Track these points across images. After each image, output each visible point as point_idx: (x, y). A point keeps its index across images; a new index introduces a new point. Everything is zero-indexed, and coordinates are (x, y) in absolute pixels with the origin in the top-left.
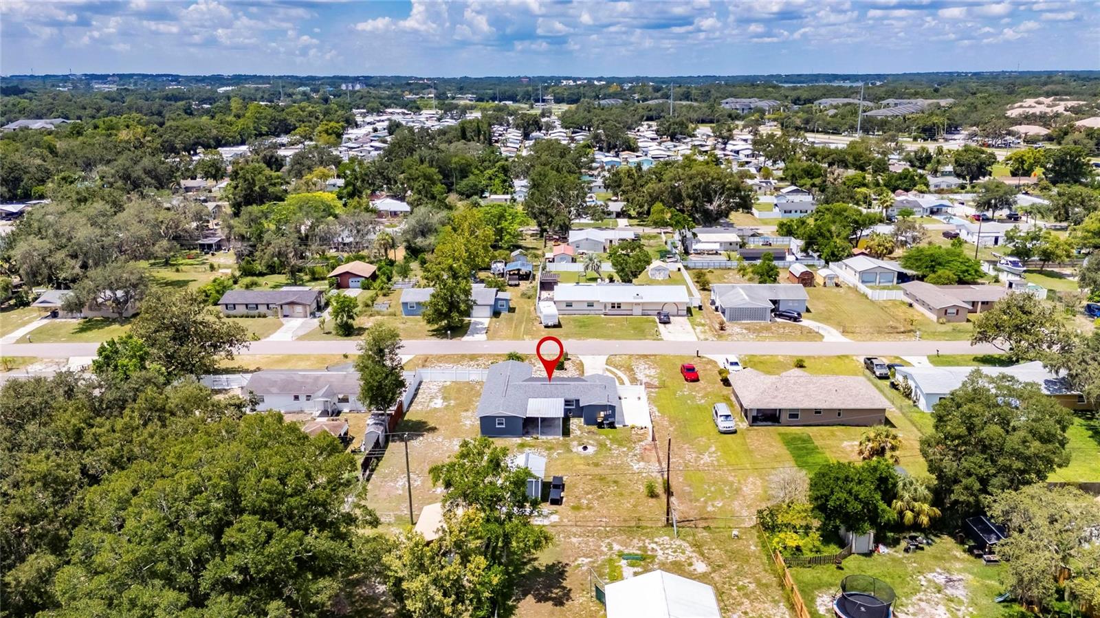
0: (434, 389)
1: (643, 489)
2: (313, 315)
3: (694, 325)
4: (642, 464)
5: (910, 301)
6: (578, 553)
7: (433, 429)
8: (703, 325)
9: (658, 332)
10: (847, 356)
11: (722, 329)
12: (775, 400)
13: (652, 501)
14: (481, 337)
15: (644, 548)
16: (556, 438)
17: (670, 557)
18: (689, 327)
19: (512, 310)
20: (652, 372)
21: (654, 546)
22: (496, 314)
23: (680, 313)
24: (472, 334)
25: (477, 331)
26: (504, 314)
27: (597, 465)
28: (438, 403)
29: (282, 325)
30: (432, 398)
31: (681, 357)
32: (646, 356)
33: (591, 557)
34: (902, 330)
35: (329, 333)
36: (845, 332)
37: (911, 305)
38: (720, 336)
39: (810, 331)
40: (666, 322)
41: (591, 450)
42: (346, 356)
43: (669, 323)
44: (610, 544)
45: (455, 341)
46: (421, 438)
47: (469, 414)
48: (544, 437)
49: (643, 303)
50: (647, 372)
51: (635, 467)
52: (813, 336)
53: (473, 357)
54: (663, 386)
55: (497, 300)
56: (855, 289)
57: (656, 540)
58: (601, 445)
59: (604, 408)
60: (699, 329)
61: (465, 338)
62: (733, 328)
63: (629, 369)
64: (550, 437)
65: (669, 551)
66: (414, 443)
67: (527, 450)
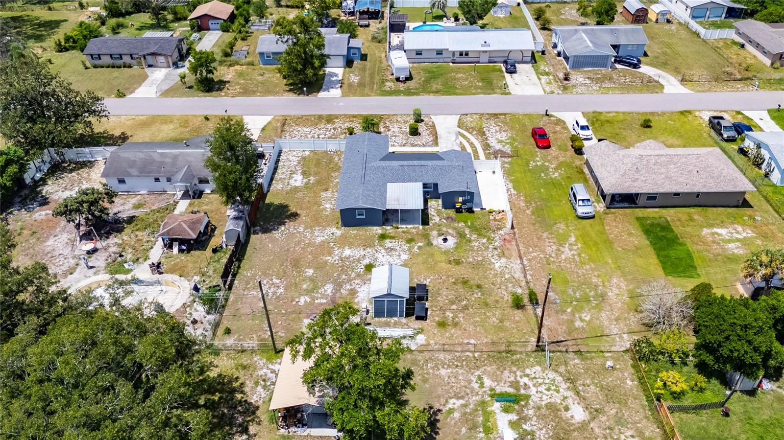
0: (294, 160)
1: (508, 298)
2: (176, 65)
3: (539, 73)
4: (503, 260)
5: (741, 41)
6: (448, 392)
7: (295, 215)
8: (547, 74)
9: (506, 86)
10: (689, 112)
11: (566, 79)
12: (636, 184)
13: (518, 314)
14: (336, 92)
15: (515, 385)
16: (415, 228)
17: (545, 397)
18: (534, 77)
19: (364, 57)
20: (504, 136)
21: (525, 380)
22: (349, 63)
23: (525, 59)
24: (328, 90)
25: (332, 85)
26: (357, 63)
27: (458, 262)
28: (298, 180)
29: (146, 77)
30: (293, 173)
31: (529, 116)
32: (496, 115)
33: (462, 398)
34: (739, 77)
35: (191, 87)
36: (683, 81)
37: (743, 46)
38: (565, 88)
39: (650, 80)
40: (512, 71)
41: (451, 242)
42: (207, 119)
43: (515, 72)
44: (480, 378)
45: (311, 98)
46: (283, 228)
47: (329, 194)
48: (404, 226)
49: (490, 51)
50: (499, 136)
51: (497, 265)
52: (654, 86)
53: (330, 119)
54: (515, 154)
55: (349, 49)
56: (686, 26)
57: (528, 371)
58: (461, 235)
59: (462, 194)
60: (544, 79)
61: (322, 94)
62: (578, 78)
63: (481, 133)
64: (409, 226)
65: (542, 388)
66: (276, 234)
67: (388, 243)
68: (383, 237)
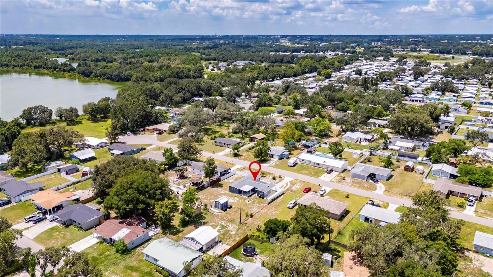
0: (236, 176)
3: (338, 176)
7: (222, 187)
9: (320, 176)
11: (344, 179)
15: (228, 225)
17: (230, 229)
18: (334, 176)
19: (288, 158)
20: (299, 187)
21: (231, 225)
23: (339, 171)
24: (266, 163)
25: (269, 163)
26: (284, 159)
27: (246, 206)
29: (224, 150)
31: (315, 185)
33: (215, 223)
35: (232, 155)
39: (374, 187)
41: (250, 202)
42: (227, 163)
43: (330, 173)
44: (222, 222)
46: (216, 188)
52: (372, 189)
54: (295, 192)
55: (282, 154)
58: (254, 202)
61: (262, 164)
66: (214, 189)
67: (235, 198)
68: (236, 196)
